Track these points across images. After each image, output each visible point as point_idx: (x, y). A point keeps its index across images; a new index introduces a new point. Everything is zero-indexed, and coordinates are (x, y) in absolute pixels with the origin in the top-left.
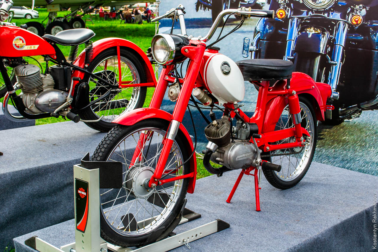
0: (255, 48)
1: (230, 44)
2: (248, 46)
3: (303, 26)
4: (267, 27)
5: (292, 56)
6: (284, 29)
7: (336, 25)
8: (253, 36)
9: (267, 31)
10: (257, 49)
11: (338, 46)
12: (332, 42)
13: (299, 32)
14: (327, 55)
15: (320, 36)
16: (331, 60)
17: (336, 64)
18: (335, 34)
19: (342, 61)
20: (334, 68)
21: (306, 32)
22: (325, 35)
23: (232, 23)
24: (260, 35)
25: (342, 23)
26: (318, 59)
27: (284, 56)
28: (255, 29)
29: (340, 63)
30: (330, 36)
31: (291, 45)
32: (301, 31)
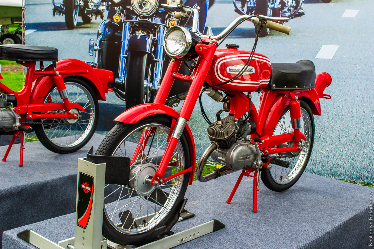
0: (98, 48)
1: (79, 44)
2: (93, 47)
3: (134, 29)
4: (107, 29)
5: (126, 54)
6: (119, 32)
7: (157, 28)
8: (96, 37)
9: (107, 33)
10: (100, 49)
11: (160, 46)
12: (155, 42)
13: (131, 34)
14: (152, 54)
15: (146, 37)
16: (155, 58)
17: (159, 62)
18: (157, 36)
19: (163, 59)
20: (158, 64)
21: (136, 34)
22: (150, 36)
23: (80, 27)
24: (102, 37)
25: (162, 27)
26: (146, 57)
27: (120, 55)
28: (98, 32)
29: (162, 61)
30: (154, 38)
31: (125, 46)
32: (132, 33)
